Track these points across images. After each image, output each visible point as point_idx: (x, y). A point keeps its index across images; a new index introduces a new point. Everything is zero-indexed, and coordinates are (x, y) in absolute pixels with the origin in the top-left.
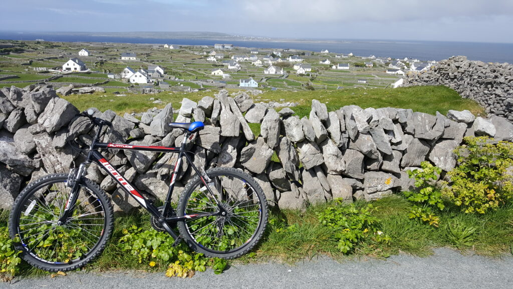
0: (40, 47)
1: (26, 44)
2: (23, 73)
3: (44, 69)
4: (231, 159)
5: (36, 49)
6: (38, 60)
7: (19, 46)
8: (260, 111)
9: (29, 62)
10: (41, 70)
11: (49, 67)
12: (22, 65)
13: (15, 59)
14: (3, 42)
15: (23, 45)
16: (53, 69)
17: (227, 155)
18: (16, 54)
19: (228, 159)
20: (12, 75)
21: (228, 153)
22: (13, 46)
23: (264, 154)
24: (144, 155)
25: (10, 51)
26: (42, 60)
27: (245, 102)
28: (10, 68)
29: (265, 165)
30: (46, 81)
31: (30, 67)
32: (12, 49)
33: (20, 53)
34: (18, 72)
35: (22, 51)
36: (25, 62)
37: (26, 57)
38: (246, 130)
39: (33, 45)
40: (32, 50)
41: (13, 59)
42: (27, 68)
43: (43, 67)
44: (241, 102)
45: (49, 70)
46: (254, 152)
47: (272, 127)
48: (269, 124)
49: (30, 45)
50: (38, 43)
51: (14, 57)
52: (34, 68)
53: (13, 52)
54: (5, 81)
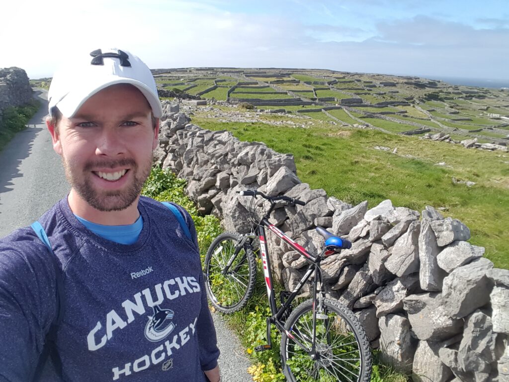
0: (503, 95)
1: (490, 91)
2: (477, 117)
3: (497, 116)
4: (392, 300)
5: (497, 97)
6: (496, 107)
7: (483, 93)
8: (459, 256)
9: (486, 107)
10: (494, 116)
11: (503, 114)
12: (479, 109)
13: (475, 104)
14: (471, 89)
15: (487, 92)
16: (506, 116)
17: (390, 292)
18: (477, 100)
19: (389, 297)
20: (467, 118)
21: (392, 291)
22: (477, 93)
23: (434, 319)
24: (315, 247)
25: (473, 97)
26: (499, 107)
27: (445, 233)
28: (468, 111)
29: (431, 334)
30: (495, 127)
31: (485, 112)
32: (476, 95)
33: (482, 99)
34: (473, 116)
35: (483, 97)
36: (483, 107)
37: (485, 103)
38: (423, 273)
39: (495, 93)
40: (494, 97)
41: (474, 103)
42: (482, 113)
43: (497, 114)
44: (439, 232)
45: (502, 117)
46: (423, 308)
47: (458, 287)
48: (456, 282)
49: (494, 92)
50: (502, 91)
51: (475, 102)
52: (489, 114)
53: (476, 98)
54: (459, 122)
